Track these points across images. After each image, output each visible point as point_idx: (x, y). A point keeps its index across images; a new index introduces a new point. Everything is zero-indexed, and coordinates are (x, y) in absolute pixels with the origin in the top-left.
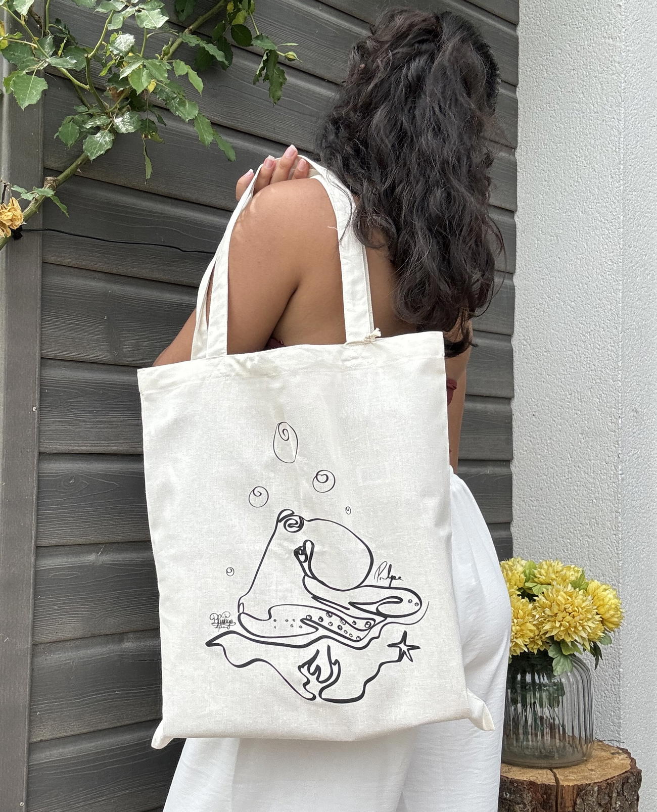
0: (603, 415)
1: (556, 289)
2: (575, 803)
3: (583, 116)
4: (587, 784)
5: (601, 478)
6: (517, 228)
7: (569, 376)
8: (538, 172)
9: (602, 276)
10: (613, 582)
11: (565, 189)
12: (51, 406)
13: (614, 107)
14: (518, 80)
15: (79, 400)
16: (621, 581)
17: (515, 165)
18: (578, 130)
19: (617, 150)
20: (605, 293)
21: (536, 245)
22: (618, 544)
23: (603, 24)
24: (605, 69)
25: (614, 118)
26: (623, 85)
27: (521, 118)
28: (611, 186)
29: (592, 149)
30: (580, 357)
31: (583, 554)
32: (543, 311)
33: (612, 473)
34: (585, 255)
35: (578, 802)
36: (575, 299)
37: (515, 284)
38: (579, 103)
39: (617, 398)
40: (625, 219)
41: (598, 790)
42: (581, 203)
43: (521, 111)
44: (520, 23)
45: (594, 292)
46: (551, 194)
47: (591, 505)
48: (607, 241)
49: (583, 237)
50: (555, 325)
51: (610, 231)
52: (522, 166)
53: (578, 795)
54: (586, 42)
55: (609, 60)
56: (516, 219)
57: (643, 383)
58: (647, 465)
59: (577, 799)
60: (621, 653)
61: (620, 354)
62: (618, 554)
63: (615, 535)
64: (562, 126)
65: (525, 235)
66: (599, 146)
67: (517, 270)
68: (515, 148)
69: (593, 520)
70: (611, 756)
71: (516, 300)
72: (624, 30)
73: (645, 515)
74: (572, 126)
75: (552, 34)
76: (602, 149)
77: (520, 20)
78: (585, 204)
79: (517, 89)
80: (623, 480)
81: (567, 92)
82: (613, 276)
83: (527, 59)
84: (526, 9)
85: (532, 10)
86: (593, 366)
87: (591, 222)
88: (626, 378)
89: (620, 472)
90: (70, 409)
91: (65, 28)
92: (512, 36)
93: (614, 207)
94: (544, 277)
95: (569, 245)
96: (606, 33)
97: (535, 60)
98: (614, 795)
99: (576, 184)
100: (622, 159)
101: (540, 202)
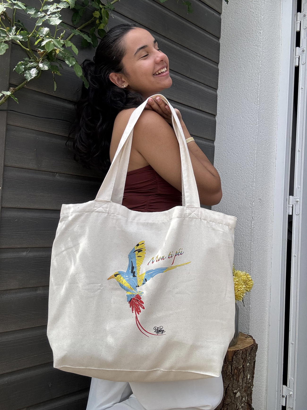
0: (247, 201)
1: (231, 148)
2: (233, 358)
3: (244, 77)
4: (237, 350)
5: (245, 226)
6: (216, 122)
7: (235, 184)
8: (226, 100)
9: (249, 144)
10: (249, 270)
11: (236, 107)
12: (8, 187)
13: (256, 74)
14: (219, 61)
15: (21, 185)
16: (252, 269)
17: (216, 96)
18: (242, 83)
19: (257, 92)
20: (250, 151)
21: (224, 130)
22: (251, 253)
23: (253, 40)
24: (254, 58)
25: (256, 79)
26: (260, 65)
27: (219, 77)
28: (254, 107)
29: (247, 91)
30: (239, 176)
31: (237, 258)
32: (226, 157)
33: (250, 225)
34: (243, 135)
35: (234, 357)
36: (238, 153)
37: (215, 146)
38: (243, 72)
39: (253, 194)
40: (259, 120)
41: (242, 353)
42: (242, 113)
43: (220, 74)
44: (221, 38)
45: (246, 150)
46: (230, 109)
47: (241, 237)
48: (251, 129)
49: (242, 127)
50: (230, 163)
51: (253, 125)
52: (219, 97)
53: (234, 354)
54: (247, 47)
55: (255, 55)
56: (216, 118)
57: (264, 188)
58: (264, 222)
59: (234, 356)
60: (251, 299)
61: (255, 176)
62: (251, 258)
63: (250, 250)
64: (236, 81)
65: (220, 125)
66: (250, 90)
67: (216, 140)
68: (217, 89)
69: (241, 244)
70: (245, 338)
71: (215, 152)
72: (262, 43)
73: (262, 242)
74: (239, 81)
75: (233, 43)
76: (251, 92)
77: (221, 36)
78: (243, 114)
79: (219, 65)
80: (254, 227)
81: (238, 67)
82: (253, 144)
83: (223, 52)
84: (223, 32)
85: (226, 32)
86: (244, 181)
87: (245, 121)
88: (257, 186)
89: (253, 224)
90: (17, 189)
91: (22, 24)
92: (217, 43)
93: (255, 115)
94: (226, 143)
95: (237, 130)
96: (255, 44)
97: (226, 53)
98: (248, 354)
99: (240, 105)
100: (259, 96)
101: (226, 112)
